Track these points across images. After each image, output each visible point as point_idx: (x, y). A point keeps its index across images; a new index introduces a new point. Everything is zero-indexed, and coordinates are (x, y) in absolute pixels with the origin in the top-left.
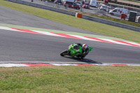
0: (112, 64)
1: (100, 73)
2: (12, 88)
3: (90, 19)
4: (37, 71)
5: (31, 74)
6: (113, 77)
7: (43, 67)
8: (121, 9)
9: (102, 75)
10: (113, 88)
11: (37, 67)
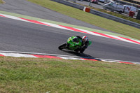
0: (118, 62)
1: (107, 69)
2: (21, 79)
3: (98, 14)
4: (45, 63)
5: (40, 66)
6: (120, 75)
7: (51, 59)
8: (129, 6)
9: (109, 72)
10: (120, 85)
11: (45, 60)
